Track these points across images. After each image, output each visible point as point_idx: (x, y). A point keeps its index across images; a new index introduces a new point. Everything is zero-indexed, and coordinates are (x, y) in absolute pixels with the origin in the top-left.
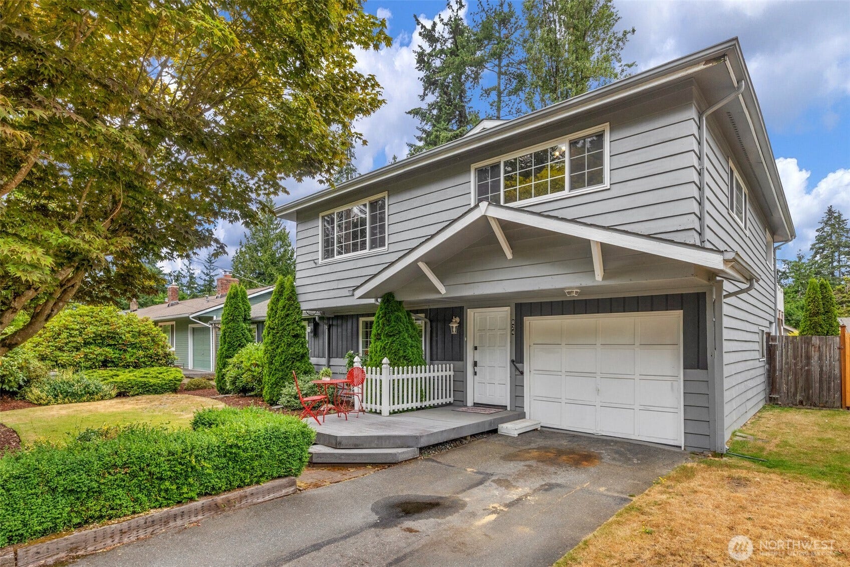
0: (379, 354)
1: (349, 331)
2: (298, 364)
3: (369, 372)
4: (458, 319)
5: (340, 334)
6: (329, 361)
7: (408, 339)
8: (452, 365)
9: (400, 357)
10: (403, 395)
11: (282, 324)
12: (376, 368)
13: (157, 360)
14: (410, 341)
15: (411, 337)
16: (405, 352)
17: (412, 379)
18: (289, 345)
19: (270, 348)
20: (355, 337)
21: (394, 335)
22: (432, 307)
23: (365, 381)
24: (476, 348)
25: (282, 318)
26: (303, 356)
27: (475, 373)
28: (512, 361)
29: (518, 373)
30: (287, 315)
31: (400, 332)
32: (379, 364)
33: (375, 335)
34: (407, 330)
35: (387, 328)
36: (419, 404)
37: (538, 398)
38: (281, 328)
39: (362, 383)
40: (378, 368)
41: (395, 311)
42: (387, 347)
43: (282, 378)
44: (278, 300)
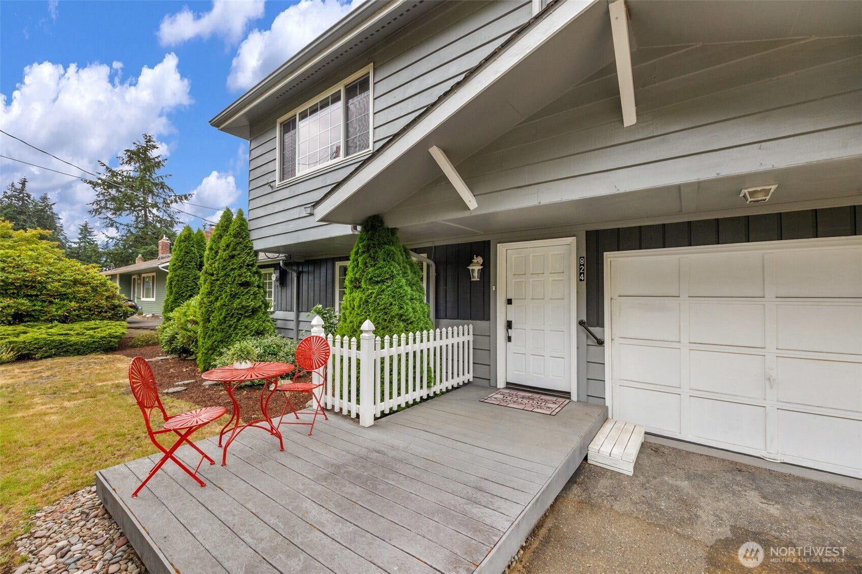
0: (357, 311)
1: (323, 278)
2: (247, 321)
3: (338, 344)
4: (480, 260)
5: (311, 283)
6: (298, 316)
7: (406, 288)
8: (471, 326)
9: (393, 317)
10: (399, 380)
11: (224, 268)
12: (350, 337)
13: (100, 313)
14: (409, 291)
15: (411, 285)
16: (401, 308)
17: (415, 353)
18: (234, 296)
19: (205, 300)
20: (330, 286)
21: (383, 281)
22: (437, 244)
23: (331, 358)
24: (509, 302)
25: (225, 260)
26: (255, 311)
27: (509, 339)
28: (581, 323)
29: (592, 341)
30: (233, 257)
31: (393, 277)
32: (355, 331)
33: (351, 282)
34: (405, 273)
35: (371, 270)
36: (424, 393)
37: (628, 384)
38: (223, 273)
39: (326, 362)
40: (354, 339)
41: (385, 243)
42: (371, 300)
43: (222, 341)
44: (221, 237)
